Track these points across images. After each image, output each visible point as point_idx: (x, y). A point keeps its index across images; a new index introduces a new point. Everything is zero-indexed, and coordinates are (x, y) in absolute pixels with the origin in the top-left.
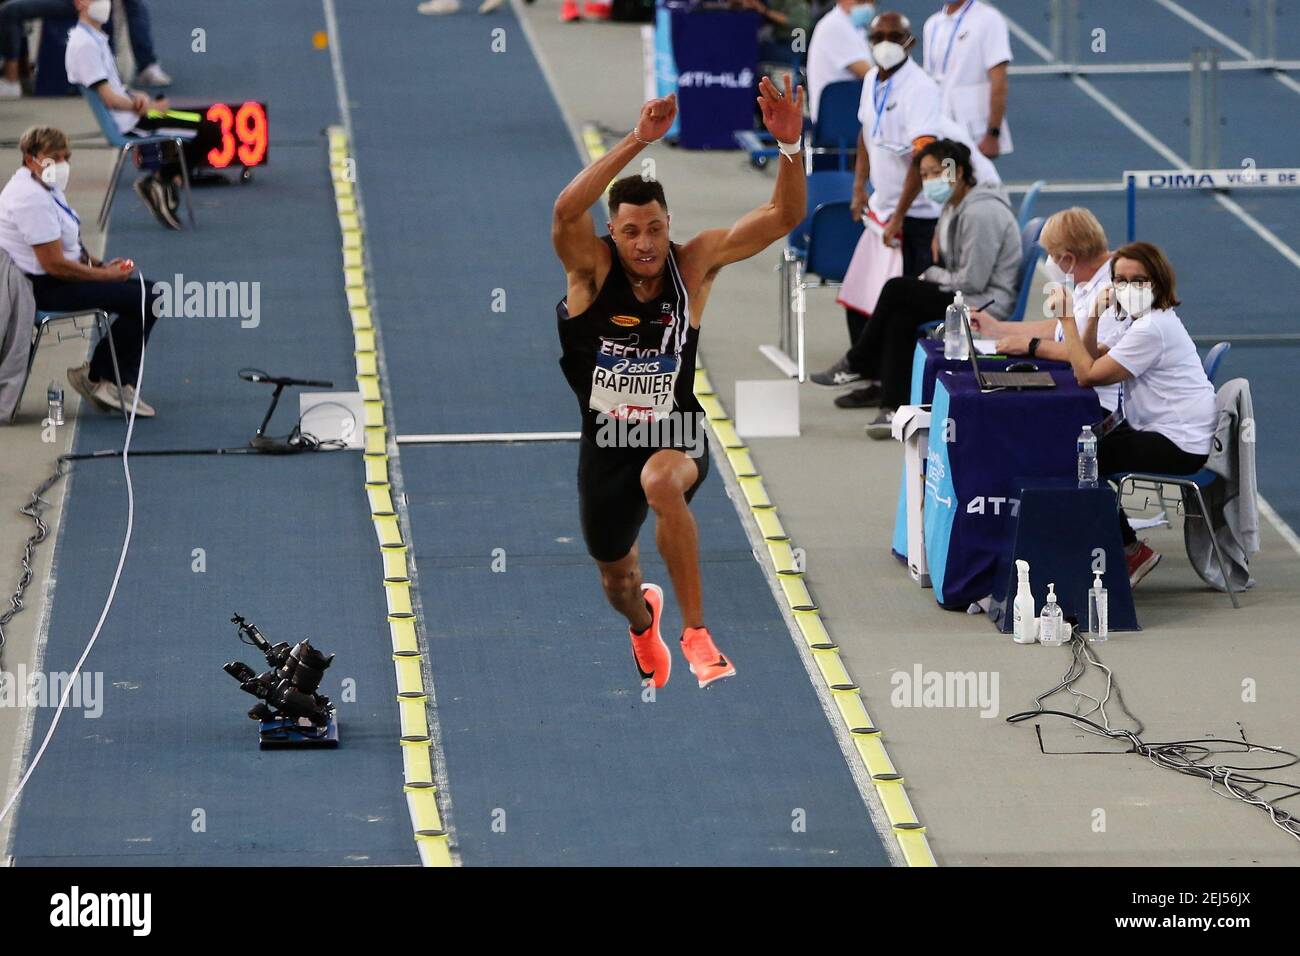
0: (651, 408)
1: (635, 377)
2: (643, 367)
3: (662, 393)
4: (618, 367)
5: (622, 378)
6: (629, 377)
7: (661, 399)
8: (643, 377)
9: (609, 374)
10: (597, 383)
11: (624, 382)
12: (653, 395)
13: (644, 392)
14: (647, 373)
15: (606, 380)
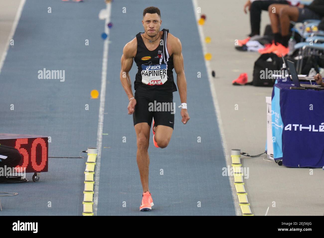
0: (160, 80)
1: (153, 71)
2: (155, 67)
3: (163, 75)
4: (148, 68)
5: (149, 72)
6: (151, 71)
7: (163, 77)
8: (156, 71)
9: (146, 71)
10: (143, 75)
11: (150, 73)
12: (160, 76)
13: (157, 75)
14: (156, 69)
15: (145, 73)
